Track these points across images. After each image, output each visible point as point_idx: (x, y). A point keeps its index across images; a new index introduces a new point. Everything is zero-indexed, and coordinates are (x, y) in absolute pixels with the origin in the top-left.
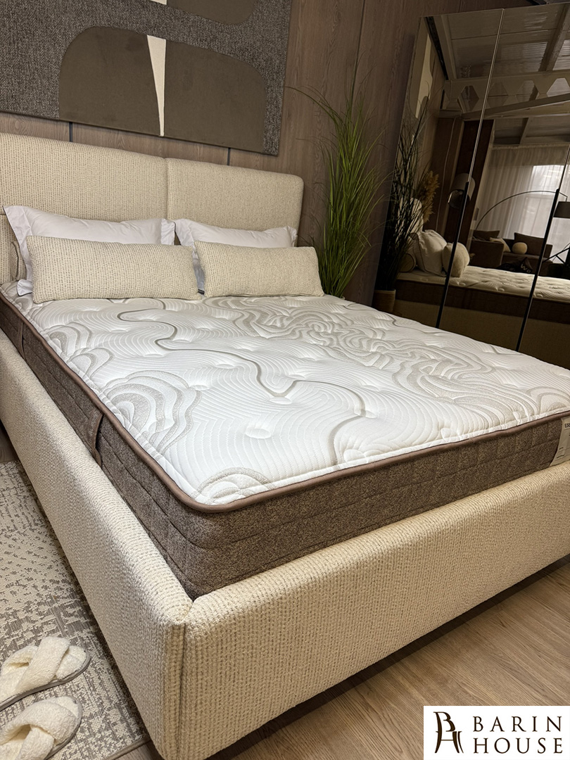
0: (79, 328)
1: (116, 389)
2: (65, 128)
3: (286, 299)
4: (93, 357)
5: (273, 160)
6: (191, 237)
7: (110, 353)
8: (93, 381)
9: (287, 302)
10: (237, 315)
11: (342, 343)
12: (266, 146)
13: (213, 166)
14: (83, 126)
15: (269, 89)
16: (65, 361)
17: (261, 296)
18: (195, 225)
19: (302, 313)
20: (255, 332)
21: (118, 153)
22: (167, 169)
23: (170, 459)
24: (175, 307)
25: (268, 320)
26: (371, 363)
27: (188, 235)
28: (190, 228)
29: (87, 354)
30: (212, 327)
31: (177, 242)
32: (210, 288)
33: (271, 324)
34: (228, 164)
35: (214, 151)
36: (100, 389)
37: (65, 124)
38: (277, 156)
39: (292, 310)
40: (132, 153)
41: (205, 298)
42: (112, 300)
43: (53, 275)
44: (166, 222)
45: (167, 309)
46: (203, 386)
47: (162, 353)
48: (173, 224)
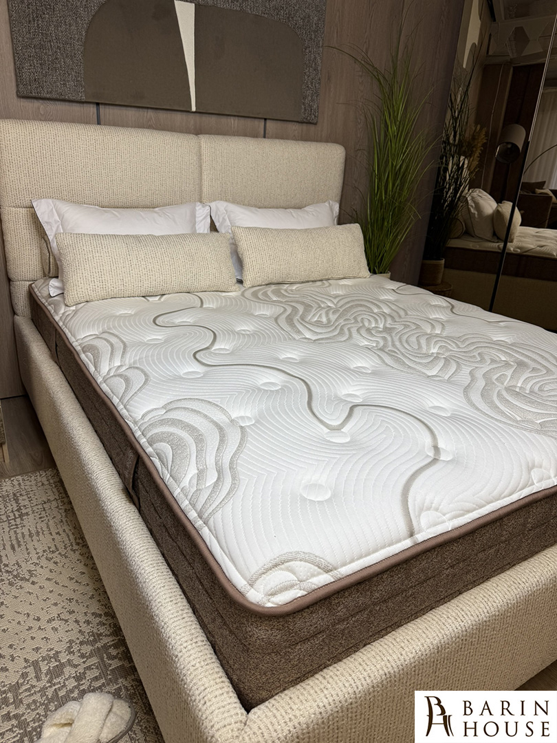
0: (113, 340)
1: (152, 425)
2: (92, 109)
3: (330, 285)
4: (127, 380)
5: (312, 128)
6: (228, 220)
7: (146, 374)
8: (128, 411)
9: (331, 287)
10: (279, 310)
11: (397, 343)
12: (305, 114)
13: (248, 139)
14: (111, 107)
15: (307, 51)
16: (99, 381)
17: (303, 282)
18: (232, 207)
19: (348, 302)
20: (299, 332)
21: (147, 132)
22: (200, 147)
23: (214, 532)
24: (213, 302)
25: (312, 314)
26: (434, 372)
27: (223, 219)
28: (226, 211)
29: (120, 376)
30: (253, 328)
31: (213, 228)
32: (249, 278)
33: (316, 319)
34: (264, 137)
35: (249, 123)
36: (135, 423)
37: (92, 105)
38: (316, 124)
39: (337, 300)
40: (164, 132)
41: (244, 289)
42: (148, 298)
43: (84, 275)
44: (200, 206)
45: (204, 306)
46: (247, 417)
47: (200, 369)
48: (208, 208)
